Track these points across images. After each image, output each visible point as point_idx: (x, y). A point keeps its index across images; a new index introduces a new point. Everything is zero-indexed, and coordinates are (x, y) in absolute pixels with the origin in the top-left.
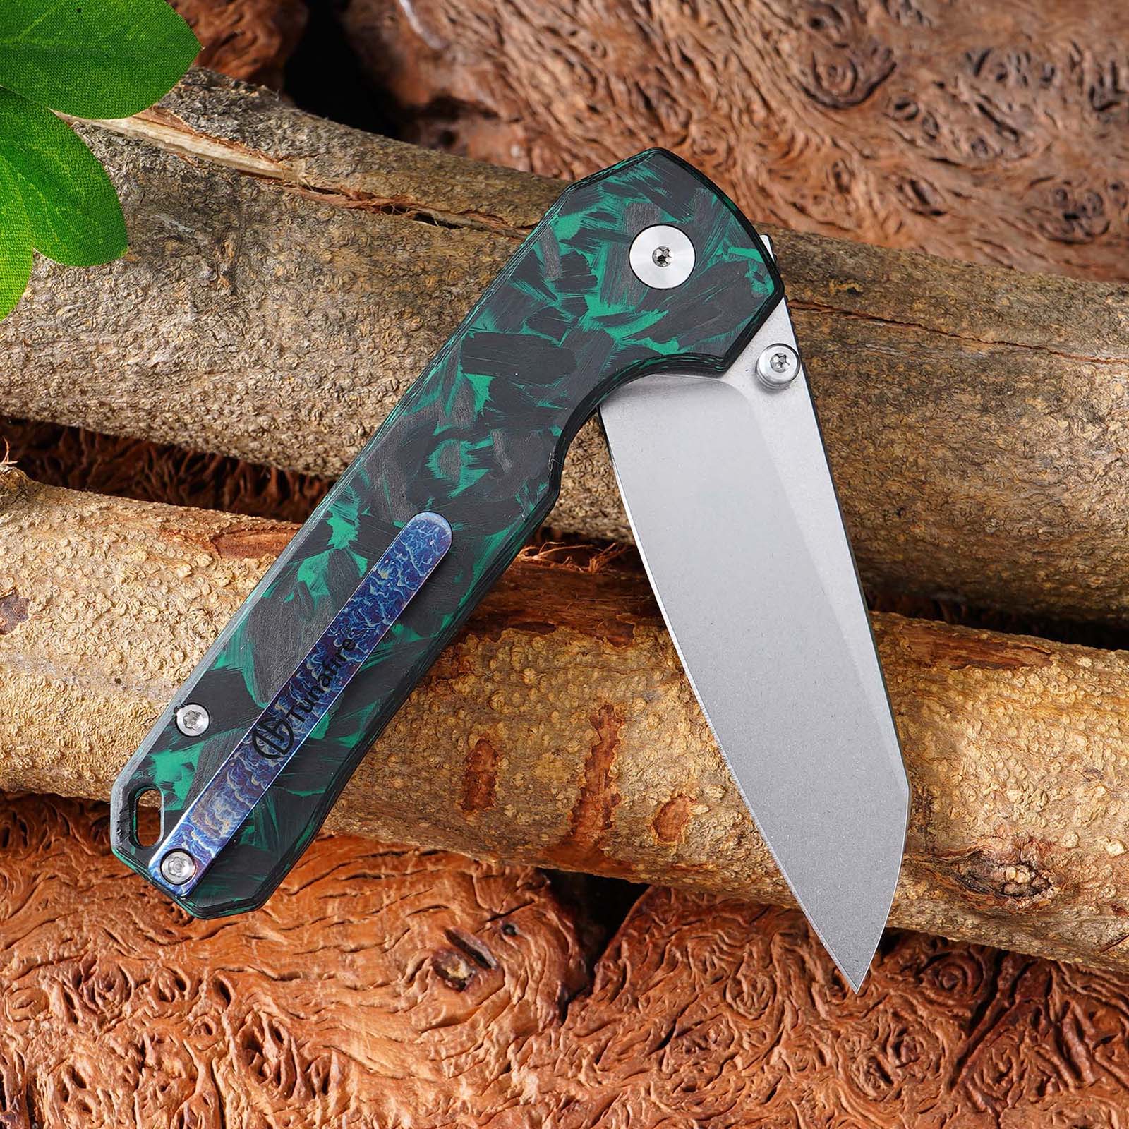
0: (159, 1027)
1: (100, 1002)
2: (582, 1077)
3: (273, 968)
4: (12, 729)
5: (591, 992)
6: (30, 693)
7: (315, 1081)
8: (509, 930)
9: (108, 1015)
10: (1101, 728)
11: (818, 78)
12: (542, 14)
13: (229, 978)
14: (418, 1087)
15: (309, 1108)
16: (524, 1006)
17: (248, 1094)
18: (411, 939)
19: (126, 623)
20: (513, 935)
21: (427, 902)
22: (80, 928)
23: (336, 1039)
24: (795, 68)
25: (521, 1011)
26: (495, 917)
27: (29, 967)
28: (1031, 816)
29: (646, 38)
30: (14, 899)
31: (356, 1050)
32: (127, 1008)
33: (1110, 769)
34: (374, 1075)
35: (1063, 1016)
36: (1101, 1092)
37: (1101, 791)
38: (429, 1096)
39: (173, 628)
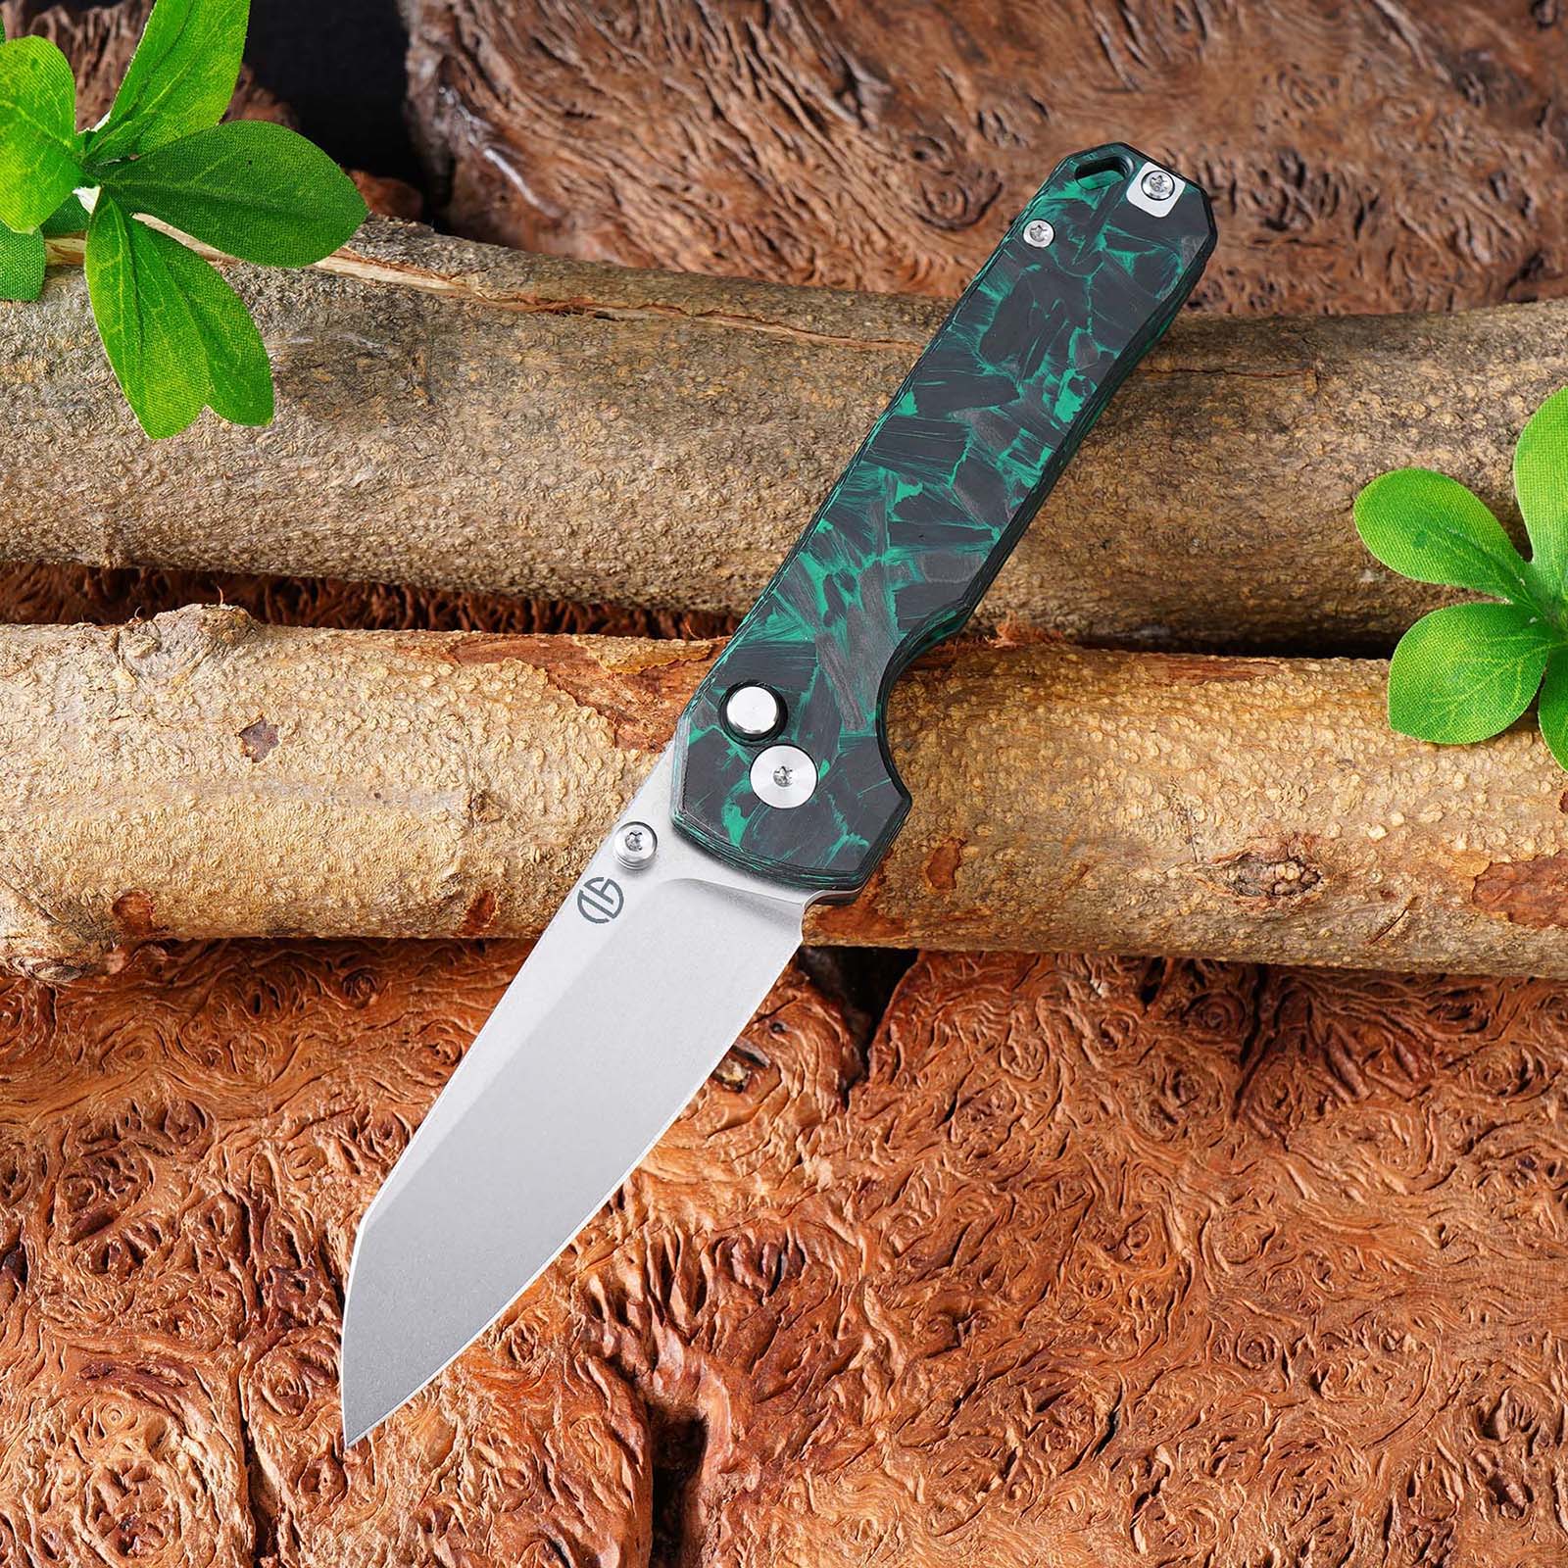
1: (379, 1149)
2: (874, 1158)
4: (274, 859)
5: (867, 1079)
6: (289, 820)
8: (776, 1027)
9: (390, 1162)
10: (1346, 721)
11: (930, 204)
12: (653, 174)
14: (714, 1189)
15: (608, 1224)
16: (804, 1098)
19: (379, 736)
20: (782, 1032)
22: (347, 1081)
24: (906, 198)
25: (802, 1103)
26: (761, 1018)
27: (302, 1127)
28: (1293, 813)
29: (757, 184)
30: (275, 1062)
31: (646, 1163)
33: (1361, 757)
34: (668, 1184)
35: (1328, 1038)
36: (1378, 1104)
37: (1356, 779)
38: (726, 1196)
39: (426, 737)
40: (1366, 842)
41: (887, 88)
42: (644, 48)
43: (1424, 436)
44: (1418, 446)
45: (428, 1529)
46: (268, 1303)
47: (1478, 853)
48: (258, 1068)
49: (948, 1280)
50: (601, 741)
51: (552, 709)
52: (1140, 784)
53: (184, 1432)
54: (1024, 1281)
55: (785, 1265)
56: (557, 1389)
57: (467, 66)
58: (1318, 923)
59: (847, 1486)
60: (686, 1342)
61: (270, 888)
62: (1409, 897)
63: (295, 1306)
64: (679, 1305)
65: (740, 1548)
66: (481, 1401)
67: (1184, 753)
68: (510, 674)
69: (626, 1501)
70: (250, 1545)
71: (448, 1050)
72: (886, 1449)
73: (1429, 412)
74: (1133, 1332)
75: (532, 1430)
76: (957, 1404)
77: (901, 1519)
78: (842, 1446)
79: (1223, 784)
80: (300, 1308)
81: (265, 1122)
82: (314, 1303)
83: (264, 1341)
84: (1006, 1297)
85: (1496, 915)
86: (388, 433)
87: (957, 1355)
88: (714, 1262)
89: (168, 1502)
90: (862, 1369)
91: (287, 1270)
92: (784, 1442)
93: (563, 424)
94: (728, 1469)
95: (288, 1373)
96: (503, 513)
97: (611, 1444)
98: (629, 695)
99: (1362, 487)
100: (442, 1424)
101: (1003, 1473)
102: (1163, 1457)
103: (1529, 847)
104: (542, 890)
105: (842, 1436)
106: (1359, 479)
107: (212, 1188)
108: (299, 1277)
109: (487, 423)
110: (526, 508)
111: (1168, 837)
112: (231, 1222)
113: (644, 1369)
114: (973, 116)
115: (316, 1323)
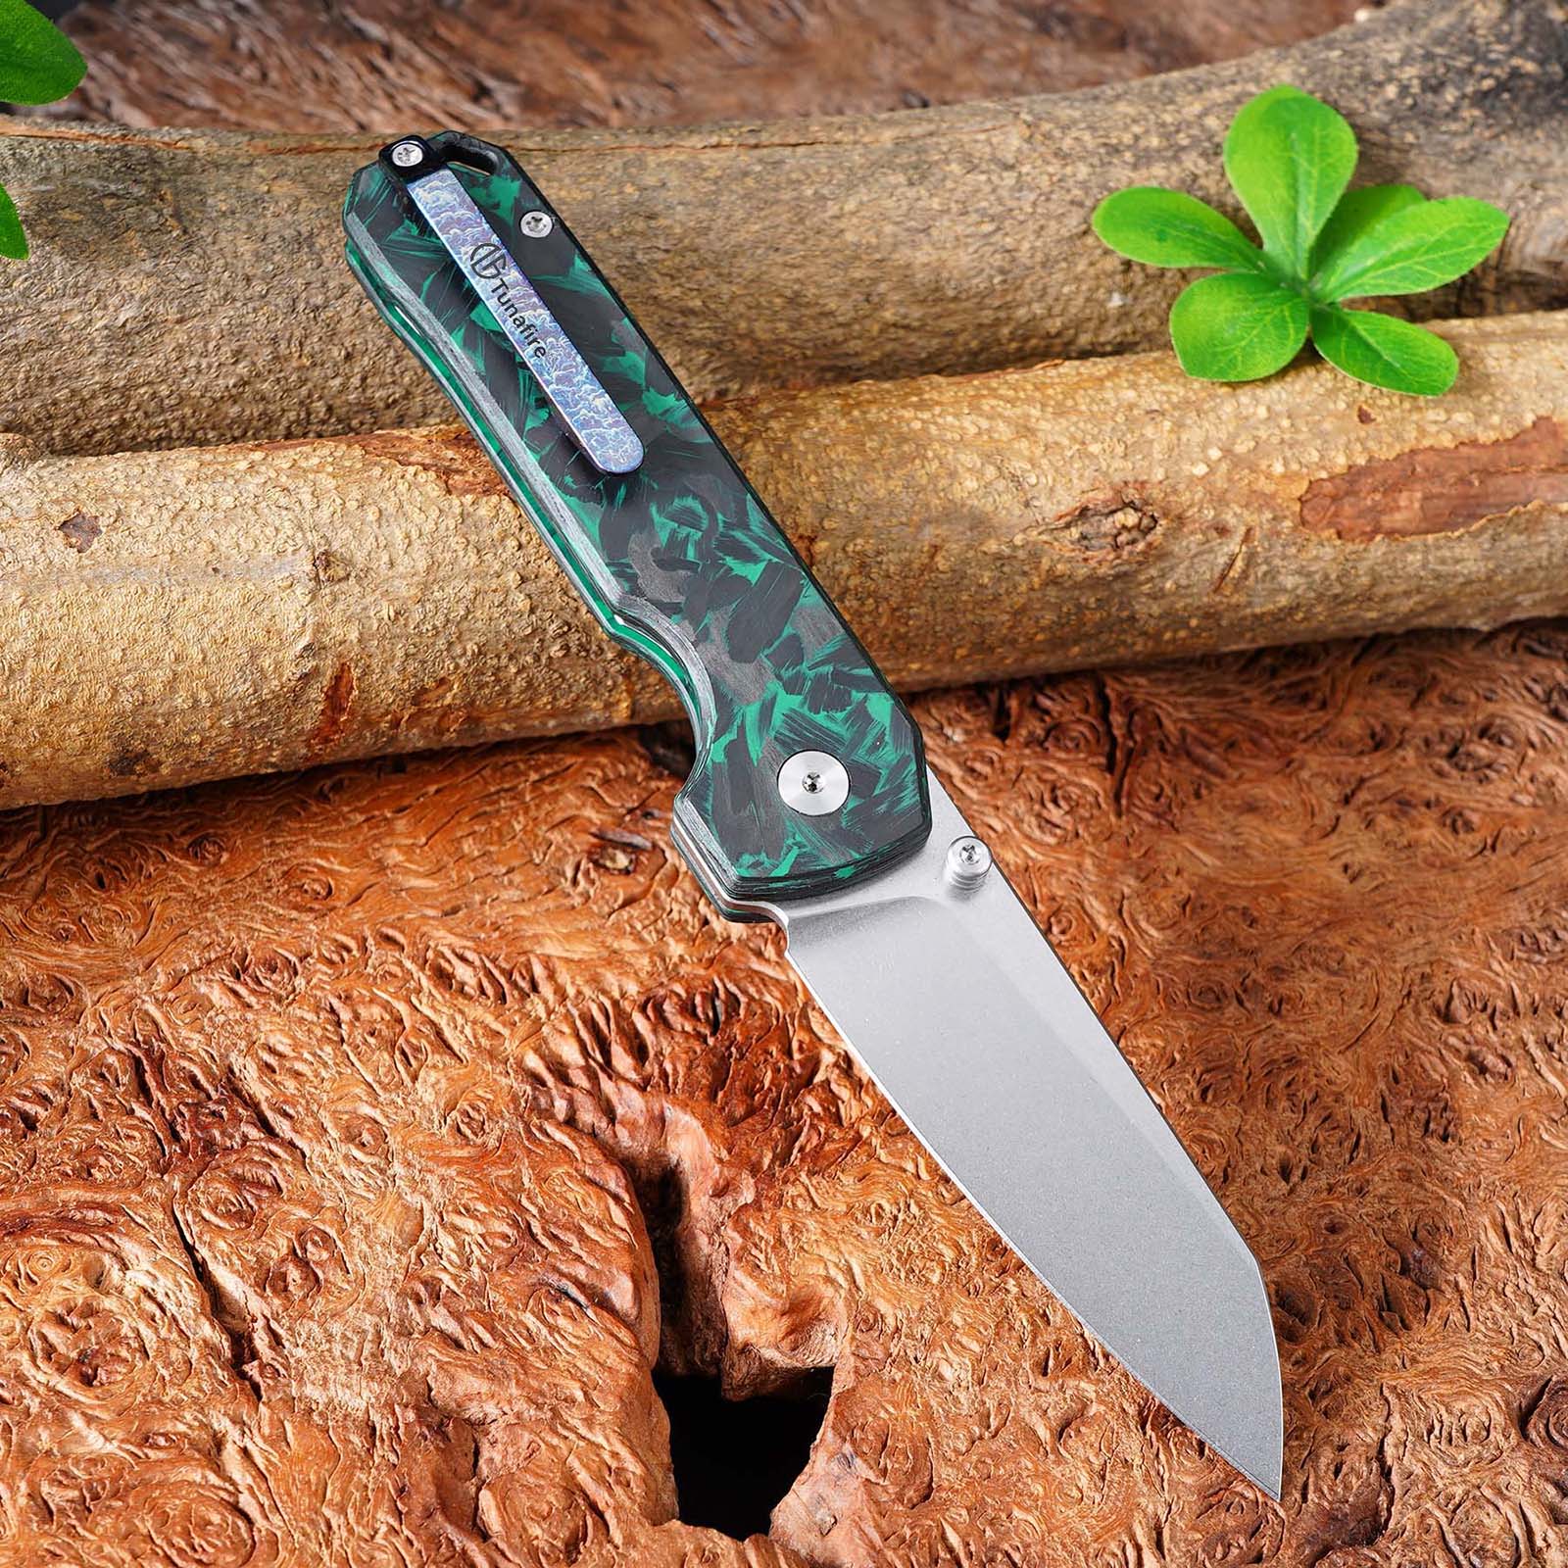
0: (342, 985)
1: (268, 983)
3: (432, 907)
4: (117, 654)
6: (127, 606)
7: (523, 984)
8: (648, 815)
9: (283, 993)
13: (393, 927)
14: (629, 958)
15: (529, 1007)
17: (461, 1012)
18: (559, 848)
19: (205, 515)
20: (655, 818)
21: (559, 816)
22: (217, 932)
23: (527, 945)
26: (631, 811)
27: (178, 980)
28: (1118, 463)
30: (136, 927)
31: (552, 949)
32: (300, 982)
33: (1166, 406)
34: (581, 961)
35: (1184, 738)
36: (1250, 781)
37: (1167, 425)
38: (644, 963)
39: (254, 509)
40: (1192, 480)
41: (519, 89)
42: (275, 87)
43: (1138, 158)
44: (1135, 167)
45: (419, 1302)
46: (186, 1136)
47: (1296, 474)
48: (117, 935)
50: (434, 490)
51: (377, 471)
52: (969, 459)
53: (125, 1267)
55: (721, 1009)
56: (518, 1153)
58: (1163, 576)
59: (847, 1180)
60: (642, 1088)
61: (115, 691)
62: (1242, 530)
63: (217, 1133)
64: (622, 1061)
65: (754, 1252)
66: (443, 1179)
67: (1001, 426)
68: (326, 451)
69: (623, 1236)
70: (228, 1354)
71: (317, 887)
72: (875, 1141)
73: (1137, 138)
75: (505, 1194)
77: (911, 1196)
78: (829, 1147)
79: (1047, 447)
80: (223, 1133)
81: (138, 980)
82: (237, 1127)
83: (191, 1169)
85: (1326, 534)
86: (148, 266)
88: (648, 1018)
89: (125, 1330)
90: (828, 1082)
91: (199, 1105)
92: (770, 1155)
93: (321, 241)
94: (720, 1192)
95: (226, 1191)
96: (274, 341)
97: (591, 1189)
98: (450, 454)
99: (1094, 208)
100: (407, 1208)
103: (1341, 461)
104: (400, 654)
105: (828, 1138)
106: (1089, 203)
107: (96, 1046)
108: (213, 1107)
109: (246, 248)
110: (297, 333)
111: (1004, 505)
112: (125, 1073)
113: (604, 1125)
114: (608, 100)
115: (244, 1144)
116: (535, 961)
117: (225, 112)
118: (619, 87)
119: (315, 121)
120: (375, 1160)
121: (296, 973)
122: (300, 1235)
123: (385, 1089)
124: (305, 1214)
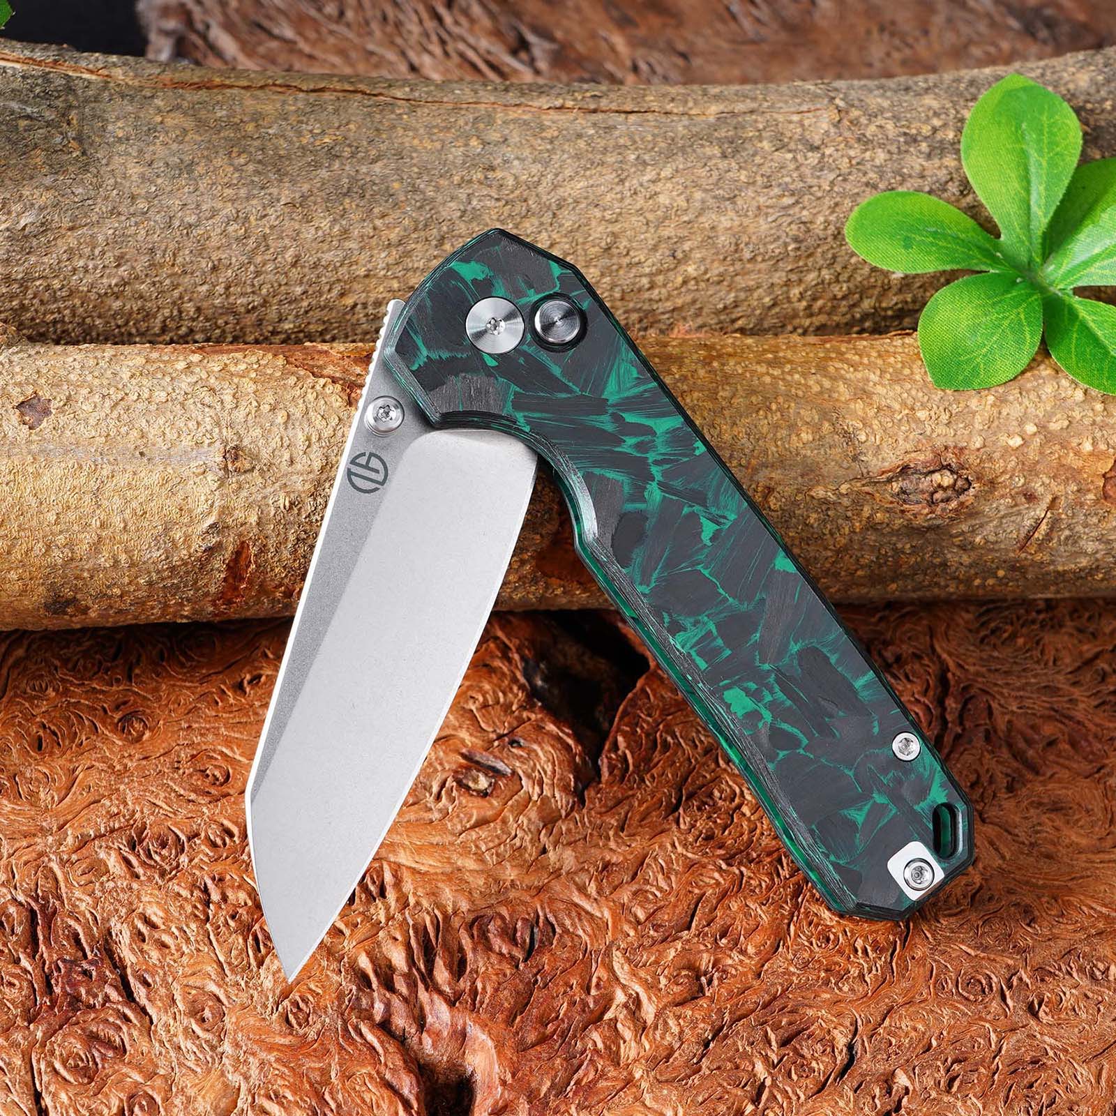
0: (218, 868)
1: (157, 858)
2: (612, 845)
5: (600, 782)
7: (372, 888)
8: (513, 742)
9: (168, 868)
14: (467, 876)
15: (372, 911)
16: (544, 800)
20: (520, 746)
22: (125, 804)
25: (543, 803)
26: (500, 737)
27: (83, 842)
30: (58, 790)
31: (403, 858)
32: (184, 859)
34: (426, 873)
35: (1010, 730)
36: (1060, 781)
38: (479, 883)
41: (554, 46)
42: (348, 25)
46: (57, 990)
48: (42, 795)
49: (688, 941)
54: (758, 938)
55: (537, 937)
56: (333, 1049)
57: (199, 42)
60: (451, 1003)
63: (83, 991)
64: (442, 975)
66: (262, 1063)
71: (217, 773)
72: (644, 1085)
74: (862, 976)
75: (311, 1085)
76: (706, 1045)
78: (602, 1084)
80: (88, 992)
81: (50, 839)
82: (101, 988)
83: (55, 1022)
84: (743, 952)
87: (703, 1003)
88: (472, 936)
90: (615, 1020)
91: (74, 962)
92: (549, 1084)
94: (497, 1111)
95: (78, 1047)
97: (386, 1093)
100: (226, 1086)
101: (756, 1100)
102: (902, 1080)
105: (602, 1075)
107: (1, 895)
108: (85, 966)
112: (20, 923)
113: (413, 1031)
114: (628, 63)
115: (103, 1005)
116: (386, 866)
117: (302, 45)
118: (640, 52)
119: (374, 60)
120: (208, 1036)
121: (183, 850)
122: (131, 1097)
123: (232, 970)
124: (138, 1077)
